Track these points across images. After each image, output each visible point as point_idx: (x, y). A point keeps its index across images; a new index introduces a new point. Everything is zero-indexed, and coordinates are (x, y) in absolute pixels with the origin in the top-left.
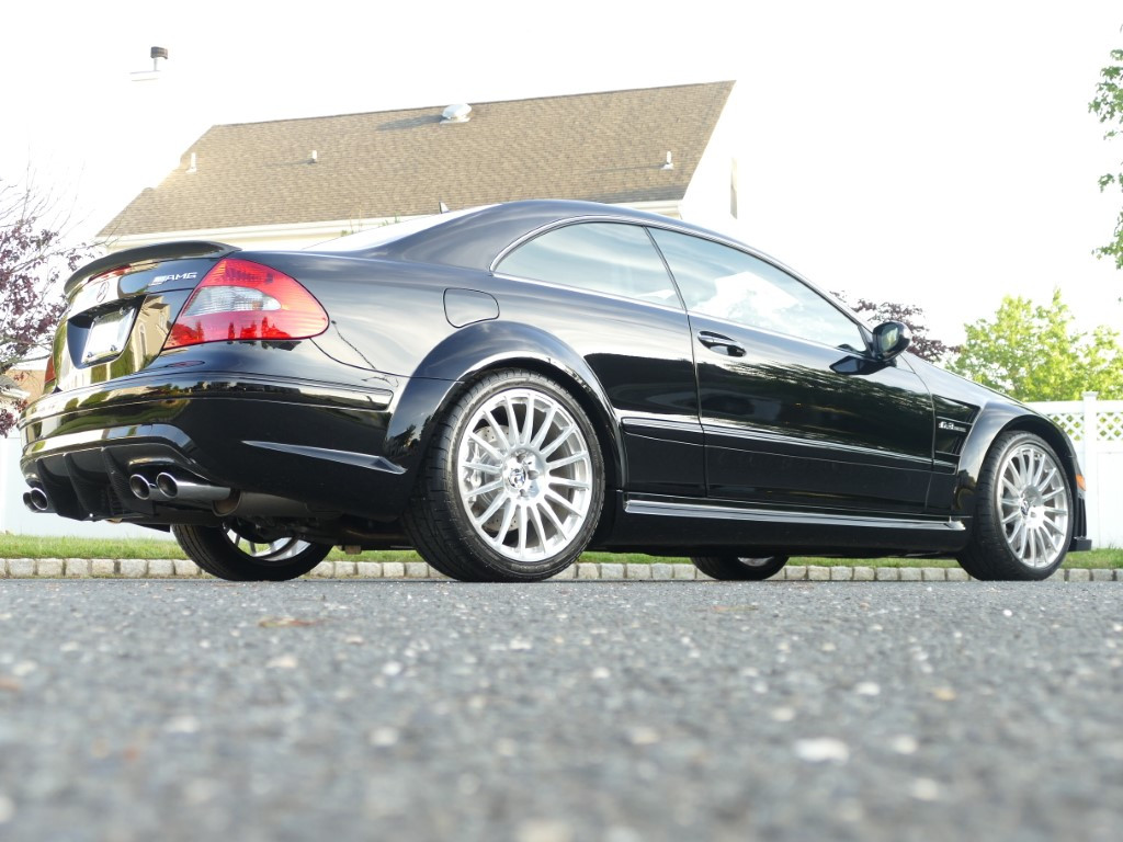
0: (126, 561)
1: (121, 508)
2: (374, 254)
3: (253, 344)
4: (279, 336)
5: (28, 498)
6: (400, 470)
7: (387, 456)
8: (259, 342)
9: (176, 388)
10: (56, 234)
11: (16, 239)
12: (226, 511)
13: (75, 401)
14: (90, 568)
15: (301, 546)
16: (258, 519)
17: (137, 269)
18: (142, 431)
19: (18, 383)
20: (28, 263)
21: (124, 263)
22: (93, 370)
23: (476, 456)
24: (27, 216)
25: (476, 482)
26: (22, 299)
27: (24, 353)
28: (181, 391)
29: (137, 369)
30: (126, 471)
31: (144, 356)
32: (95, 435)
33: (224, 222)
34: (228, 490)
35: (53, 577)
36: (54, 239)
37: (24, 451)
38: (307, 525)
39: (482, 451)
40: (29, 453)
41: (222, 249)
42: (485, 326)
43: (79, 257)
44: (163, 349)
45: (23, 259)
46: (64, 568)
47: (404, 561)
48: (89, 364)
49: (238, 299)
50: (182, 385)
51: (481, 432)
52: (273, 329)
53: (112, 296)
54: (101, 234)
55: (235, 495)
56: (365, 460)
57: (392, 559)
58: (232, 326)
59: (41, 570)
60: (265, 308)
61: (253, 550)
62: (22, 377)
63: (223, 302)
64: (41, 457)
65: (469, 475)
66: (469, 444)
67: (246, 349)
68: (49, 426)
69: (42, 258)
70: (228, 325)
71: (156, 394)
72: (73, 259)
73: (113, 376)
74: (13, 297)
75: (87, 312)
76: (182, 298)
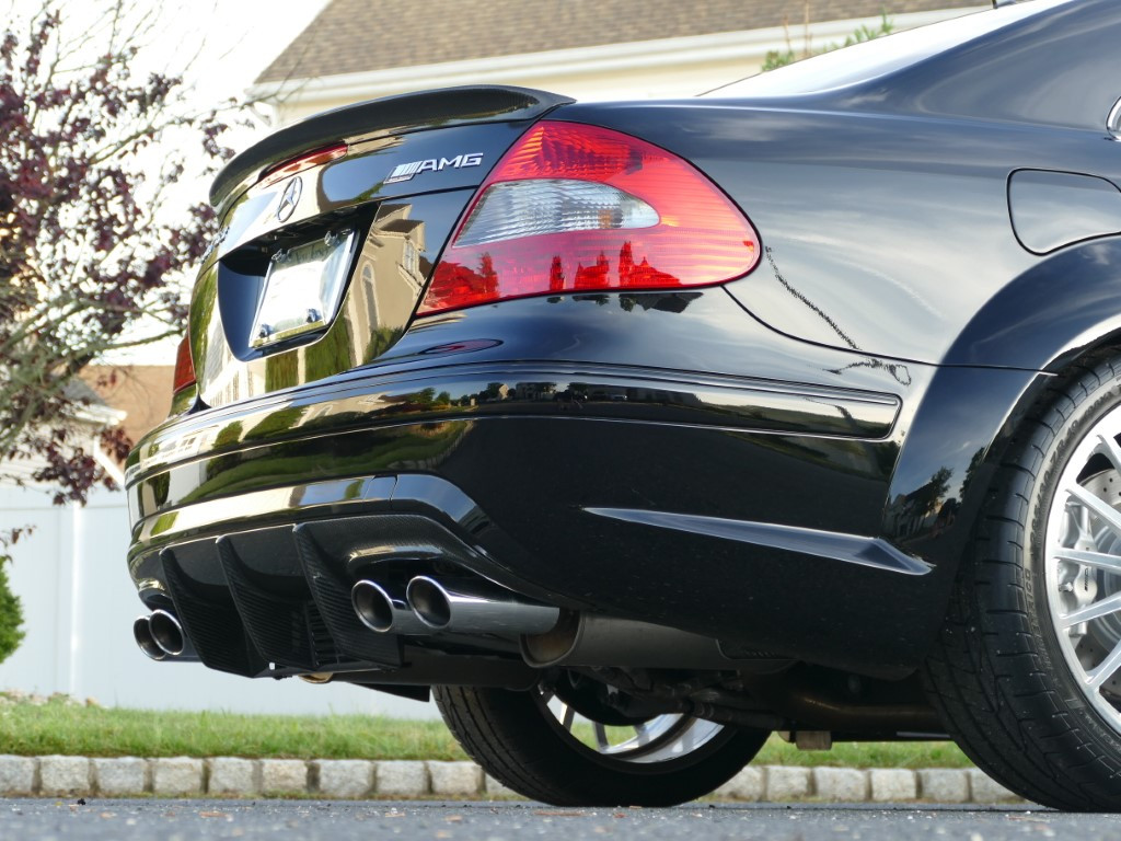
0: (331, 763)
1: (332, 651)
2: (857, 100)
3: (602, 300)
4: (656, 283)
5: (143, 631)
6: (920, 567)
7: (890, 538)
8: (614, 297)
9: (444, 397)
10: (177, 82)
11: (98, 93)
12: (549, 657)
13: (235, 428)
14: (258, 776)
15: (704, 731)
16: (614, 673)
17: (356, 150)
18: (374, 489)
19: (106, 392)
20: (123, 143)
21: (332, 139)
22: (270, 362)
23: (1085, 536)
24: (120, 47)
25: (1084, 593)
26: (113, 219)
27: (118, 329)
28: (454, 403)
29: (359, 361)
30: (343, 574)
31: (374, 332)
32: (275, 500)
33: (517, 42)
34: (554, 611)
35: (185, 795)
36: (174, 90)
37: (136, 533)
38: (717, 687)
39: (1098, 523)
40: (145, 537)
41: (534, 101)
42: (1100, 250)
43: (223, 127)
44: (414, 316)
45: (113, 136)
46: (206, 776)
47: (916, 765)
48: (263, 351)
49: (568, 208)
50: (456, 392)
51: (1093, 483)
52: (644, 269)
53: (308, 208)
54: (266, 76)
55: (568, 623)
56: (845, 546)
57: (889, 762)
58: (557, 265)
59: (161, 781)
60: (625, 224)
61: (602, 739)
62: (113, 379)
63: (536, 214)
64: (171, 545)
65: (1070, 578)
66: (1068, 509)
67: (590, 311)
68: (183, 482)
69: (150, 132)
70: (550, 262)
71: (400, 410)
72: (211, 132)
73: (311, 376)
74: (93, 215)
75: (257, 242)
76: (452, 206)
